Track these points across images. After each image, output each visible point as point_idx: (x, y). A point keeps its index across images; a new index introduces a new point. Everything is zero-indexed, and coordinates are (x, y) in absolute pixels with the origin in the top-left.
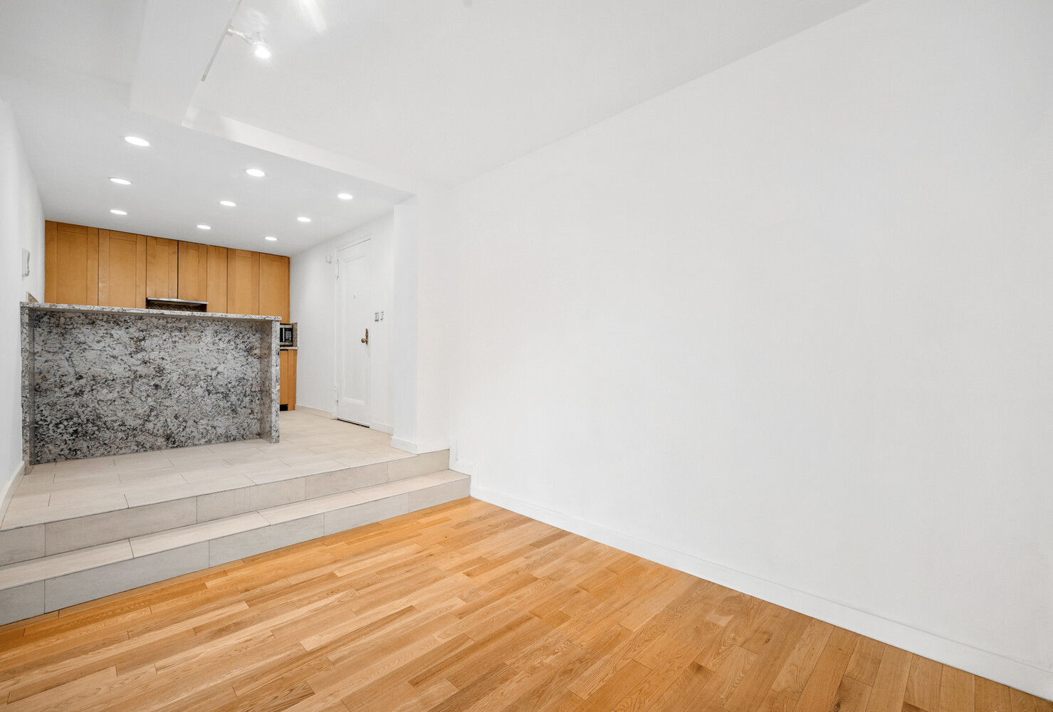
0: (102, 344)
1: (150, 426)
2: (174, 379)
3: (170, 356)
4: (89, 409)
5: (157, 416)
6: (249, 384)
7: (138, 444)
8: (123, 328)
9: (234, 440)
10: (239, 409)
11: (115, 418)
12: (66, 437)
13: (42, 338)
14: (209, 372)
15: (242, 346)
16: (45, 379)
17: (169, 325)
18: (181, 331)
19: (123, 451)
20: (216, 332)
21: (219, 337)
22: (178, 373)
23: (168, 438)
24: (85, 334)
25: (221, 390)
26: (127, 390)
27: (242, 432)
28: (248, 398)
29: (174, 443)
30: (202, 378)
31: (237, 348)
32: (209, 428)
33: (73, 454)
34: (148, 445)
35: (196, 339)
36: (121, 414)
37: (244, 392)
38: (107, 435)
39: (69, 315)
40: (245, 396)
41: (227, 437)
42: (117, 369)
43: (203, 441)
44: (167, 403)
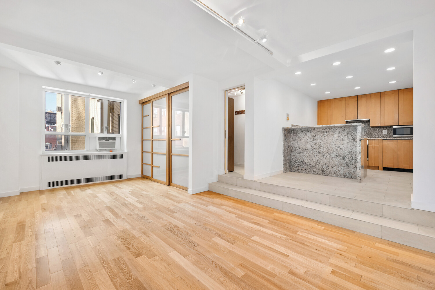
0: (305, 138)
1: (317, 166)
2: (325, 150)
3: (323, 142)
4: (302, 158)
5: (319, 163)
6: (354, 154)
7: (314, 172)
8: (310, 133)
9: (348, 177)
10: (349, 165)
11: (308, 162)
12: (297, 165)
13: (292, 137)
14: (337, 148)
15: (351, 137)
16: (292, 148)
17: (323, 131)
18: (327, 133)
19: (310, 173)
20: (340, 132)
21: (341, 134)
22: (326, 148)
23: (323, 171)
24: (301, 135)
25: (342, 156)
26: (311, 153)
27: (351, 175)
28: (354, 160)
29: (325, 173)
30: (334, 150)
31: (348, 138)
32: (337, 171)
33: (298, 171)
34: (317, 173)
35: (332, 135)
36: (309, 161)
37: (352, 157)
38: (306, 167)
39: (297, 130)
40: (352, 159)
41: (344, 176)
42: (308, 146)
43: (335, 175)
44: (322, 158)
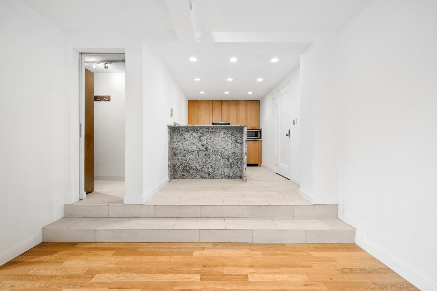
0: (190, 139)
1: (204, 169)
2: (211, 152)
3: (210, 143)
4: (187, 162)
5: (206, 166)
6: (236, 155)
7: (200, 176)
8: (196, 133)
9: (231, 178)
10: (233, 165)
11: (194, 165)
12: (182, 170)
13: (176, 137)
14: (222, 149)
15: (234, 138)
16: (176, 150)
17: (209, 131)
18: (213, 133)
19: (196, 178)
20: (225, 133)
21: (226, 135)
22: (212, 149)
23: (209, 174)
24: (186, 135)
25: (226, 157)
26: (197, 155)
27: (234, 175)
28: (236, 161)
29: (211, 177)
30: (220, 152)
31: (232, 139)
32: (222, 172)
33: (183, 177)
34: (203, 177)
35: (218, 136)
36: (195, 164)
37: (234, 158)
38: (192, 171)
39: (182, 129)
40: (235, 160)
41: (228, 177)
42: (195, 148)
43: (220, 177)
44: (209, 161)
